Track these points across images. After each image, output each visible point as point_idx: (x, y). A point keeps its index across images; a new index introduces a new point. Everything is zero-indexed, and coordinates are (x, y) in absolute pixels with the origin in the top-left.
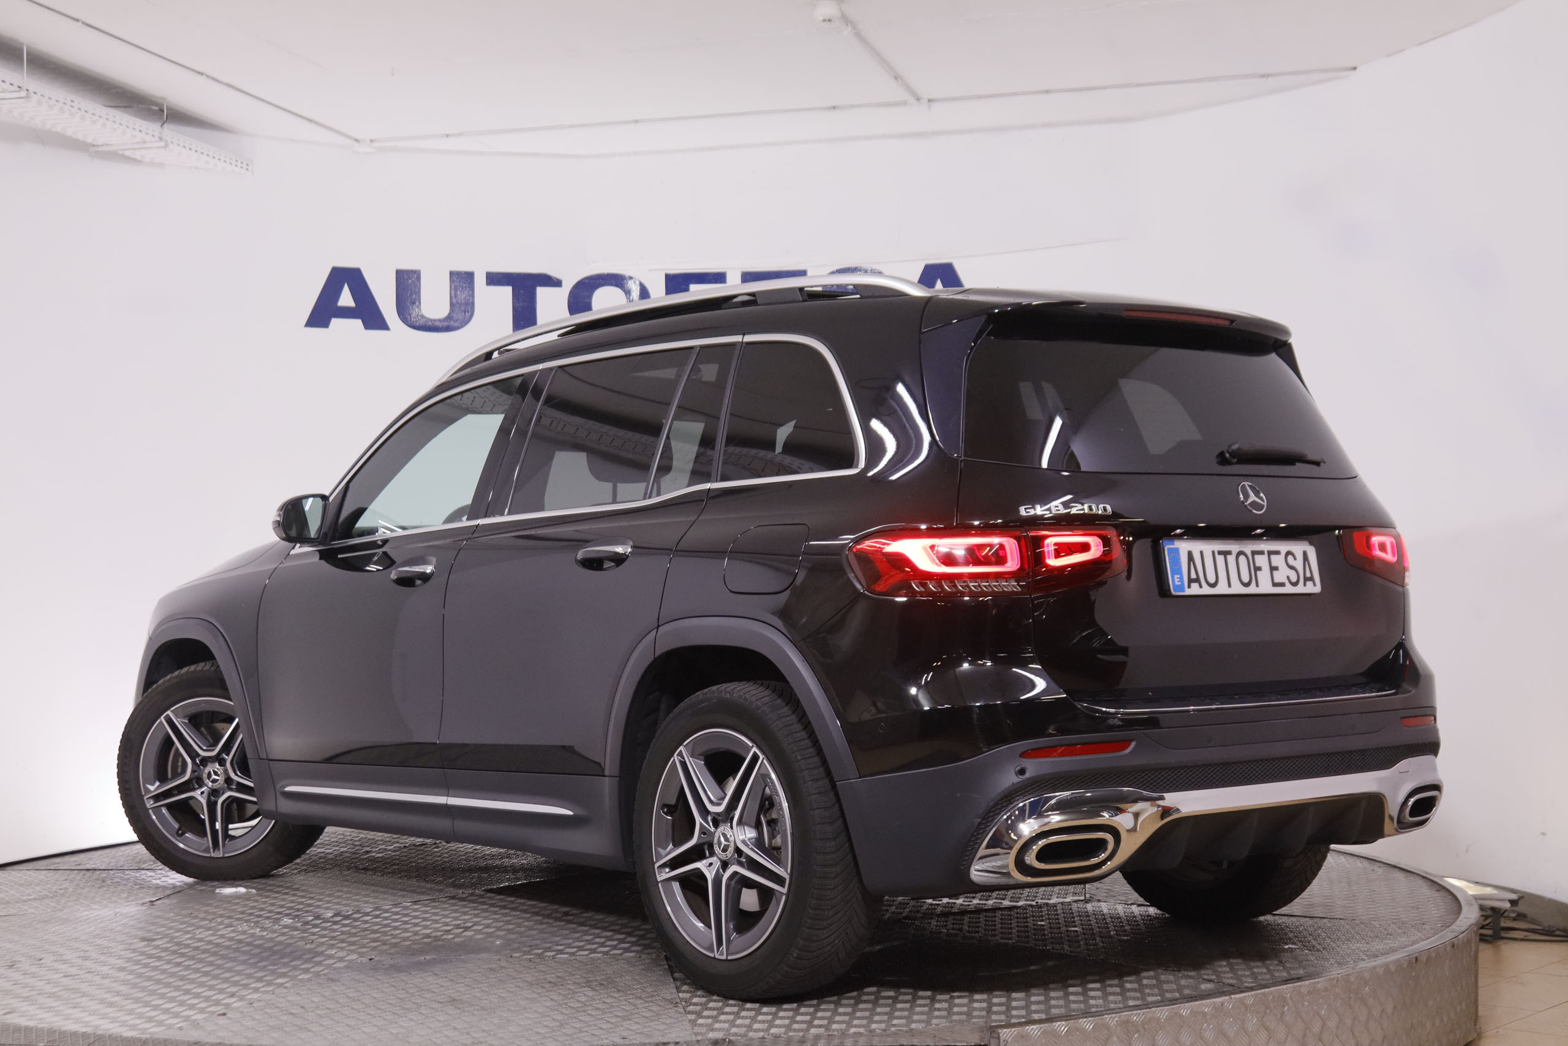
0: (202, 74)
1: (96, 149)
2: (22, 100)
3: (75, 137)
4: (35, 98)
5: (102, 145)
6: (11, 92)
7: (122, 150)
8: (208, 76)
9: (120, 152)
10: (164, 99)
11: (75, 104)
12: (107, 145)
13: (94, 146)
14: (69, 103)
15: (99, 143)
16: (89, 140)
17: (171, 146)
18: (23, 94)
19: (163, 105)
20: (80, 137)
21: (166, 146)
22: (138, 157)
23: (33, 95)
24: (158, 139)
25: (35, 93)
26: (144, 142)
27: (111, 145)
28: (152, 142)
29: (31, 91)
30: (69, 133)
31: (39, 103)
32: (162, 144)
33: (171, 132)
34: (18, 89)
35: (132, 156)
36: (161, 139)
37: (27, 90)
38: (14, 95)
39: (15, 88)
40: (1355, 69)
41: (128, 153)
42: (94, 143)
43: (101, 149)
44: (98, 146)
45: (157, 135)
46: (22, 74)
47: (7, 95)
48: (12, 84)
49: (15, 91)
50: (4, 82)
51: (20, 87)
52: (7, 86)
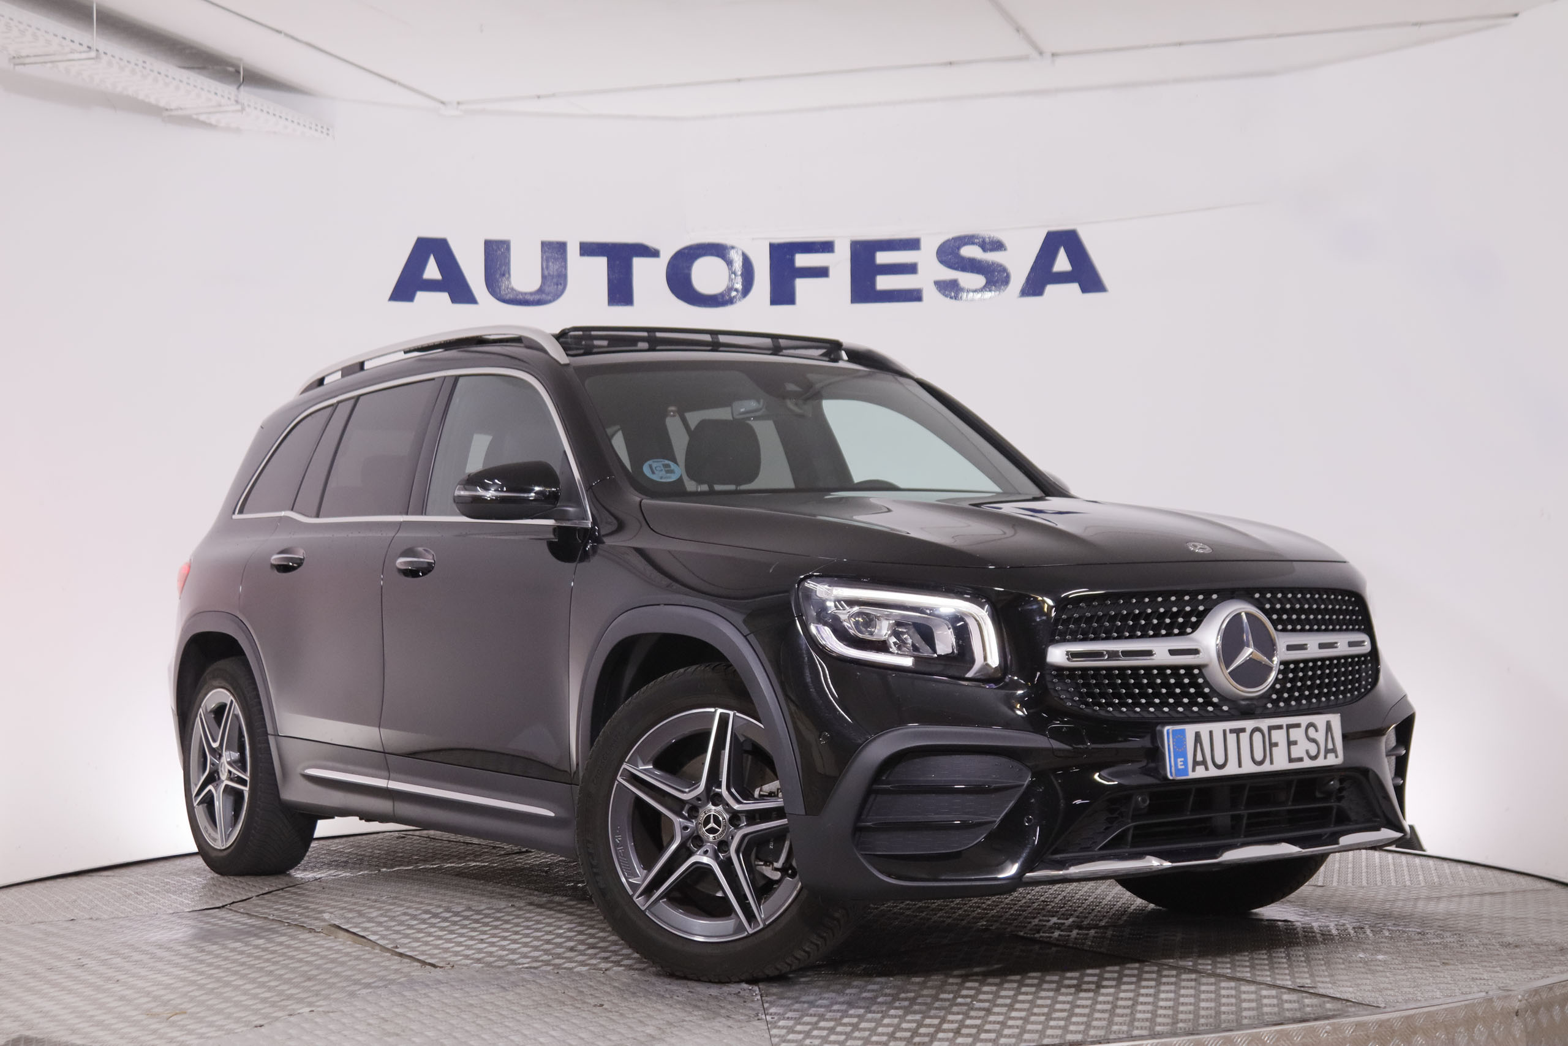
0: (279, 32)
1: (166, 114)
2: (92, 61)
3: (147, 100)
4: (105, 59)
5: (176, 109)
6: (80, 52)
7: (197, 114)
8: (286, 35)
9: (195, 117)
10: (241, 60)
11: (147, 65)
12: (181, 109)
13: (167, 110)
14: (140, 63)
15: (173, 106)
16: (162, 104)
17: (248, 109)
18: (93, 54)
19: (239, 67)
20: (152, 100)
21: (243, 109)
22: (213, 122)
23: (103, 55)
24: (234, 102)
25: (105, 53)
26: (220, 105)
27: (185, 109)
28: (227, 105)
29: (101, 51)
30: (141, 97)
31: (110, 64)
32: (239, 107)
33: (248, 95)
34: (88, 49)
35: (208, 121)
36: (237, 102)
37: (97, 50)
38: (84, 56)
39: (85, 48)
40: (1516, 15)
41: (203, 118)
42: (168, 107)
43: (174, 113)
44: (171, 110)
45: (233, 98)
46: (93, 35)
47: (76, 56)
48: (81, 44)
49: (84, 52)
50: (72, 41)
51: (89, 47)
52: (76, 46)
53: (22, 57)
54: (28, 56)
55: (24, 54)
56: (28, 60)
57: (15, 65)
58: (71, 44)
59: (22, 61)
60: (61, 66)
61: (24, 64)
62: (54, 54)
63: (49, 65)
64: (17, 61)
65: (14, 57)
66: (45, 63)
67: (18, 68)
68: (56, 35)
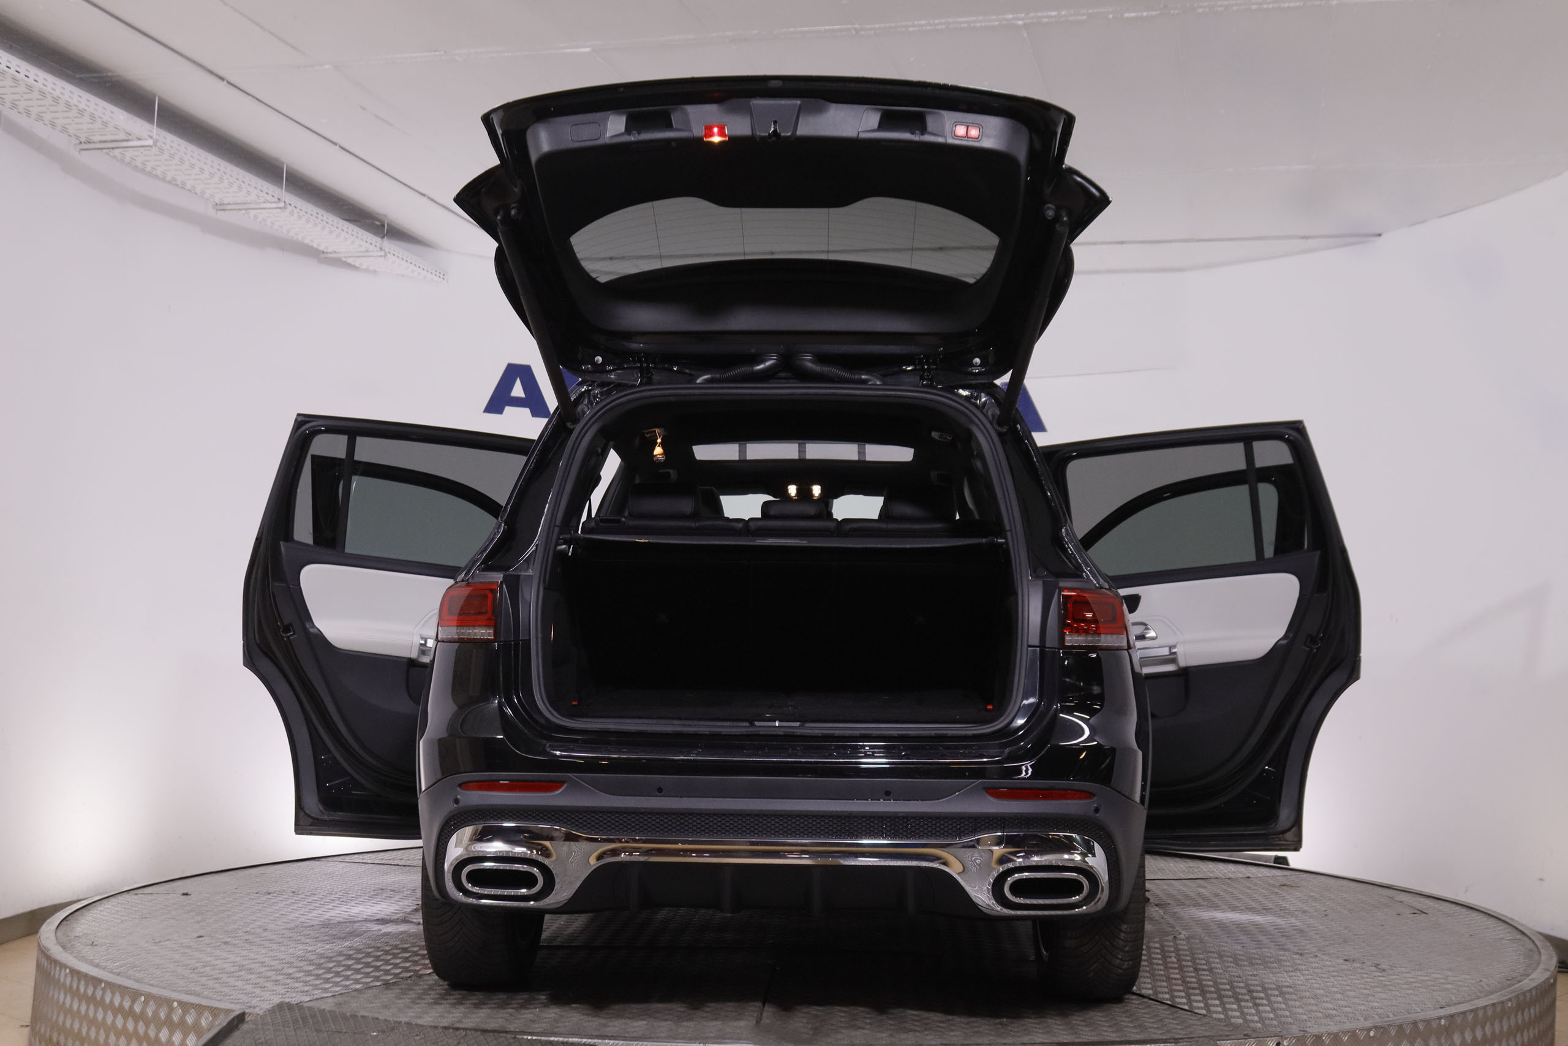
0: (424, 195)
1: (323, 256)
2: (279, 210)
3: (310, 244)
4: (290, 208)
5: (331, 253)
6: (271, 203)
7: (345, 257)
8: (429, 198)
9: (344, 259)
10: (386, 216)
11: (320, 216)
12: (335, 252)
13: (323, 252)
14: (315, 214)
15: (330, 250)
16: (321, 248)
17: (389, 256)
18: (282, 205)
19: (385, 221)
20: (315, 245)
21: (386, 255)
22: (357, 265)
23: (288, 206)
24: (377, 250)
25: (290, 204)
26: (366, 251)
27: (338, 252)
28: (373, 251)
29: (287, 202)
30: (307, 241)
31: (292, 213)
32: (382, 253)
33: (388, 244)
34: (277, 201)
35: (353, 263)
36: (381, 248)
37: (285, 202)
38: (274, 205)
39: (275, 200)
40: (1380, 235)
41: (350, 260)
42: (325, 251)
43: (329, 256)
44: (327, 253)
45: (378, 245)
46: (282, 189)
47: (268, 205)
48: (273, 196)
49: (274, 202)
50: (267, 193)
51: (279, 199)
52: (269, 198)
53: (224, 204)
54: (229, 204)
55: (226, 201)
56: (229, 207)
57: (217, 210)
58: (266, 196)
59: (223, 207)
60: (252, 213)
61: (224, 210)
62: (250, 203)
63: (243, 212)
64: (220, 207)
65: (217, 204)
66: (240, 210)
67: (219, 213)
68: (256, 188)
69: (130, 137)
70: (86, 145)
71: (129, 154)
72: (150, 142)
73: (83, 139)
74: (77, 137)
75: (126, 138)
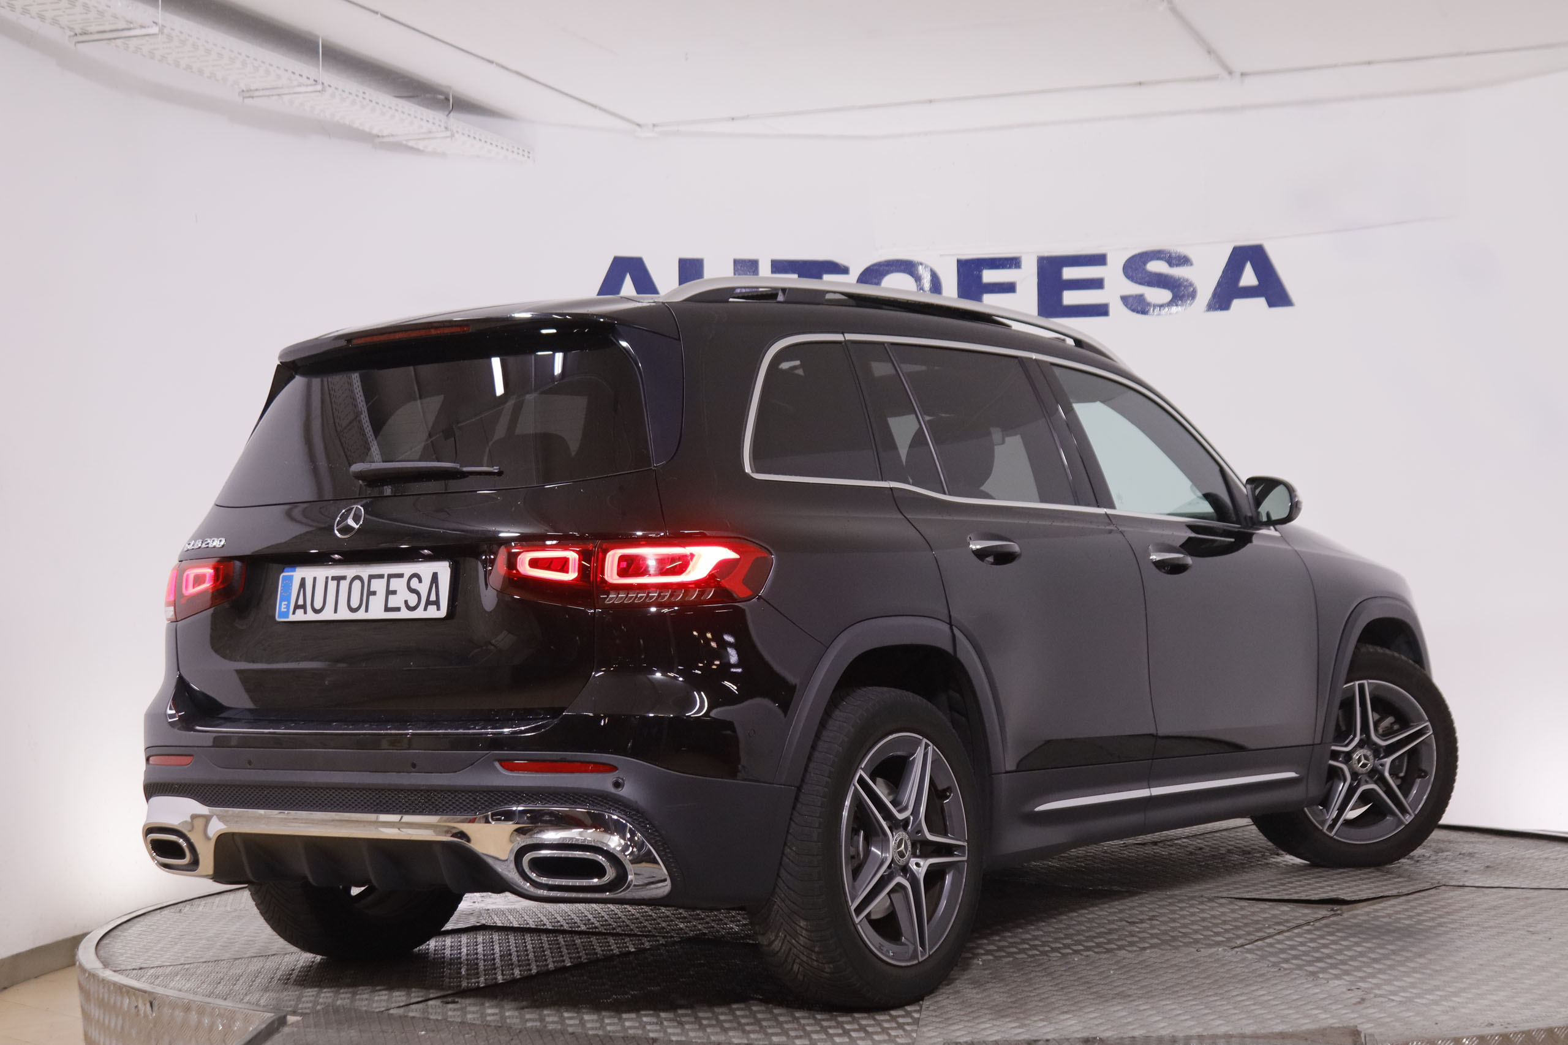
0: (491, 62)
1: (378, 140)
2: (318, 93)
3: (361, 128)
4: (329, 91)
5: (388, 136)
6: (307, 85)
7: (407, 140)
8: (498, 65)
9: (404, 142)
10: (450, 88)
11: (367, 96)
12: (392, 135)
13: (378, 136)
14: (361, 95)
15: (385, 133)
16: (375, 131)
17: (457, 135)
18: (319, 87)
19: (449, 94)
20: (367, 129)
21: (452, 135)
22: (421, 148)
23: (328, 88)
24: (444, 129)
25: (330, 86)
26: (430, 132)
27: (396, 136)
28: (437, 132)
29: (326, 84)
30: (356, 125)
31: (334, 96)
32: (448, 134)
33: (457, 121)
34: (314, 83)
35: (415, 146)
36: (446, 128)
37: (323, 84)
38: (310, 89)
39: (311, 81)
41: (411, 144)
42: (380, 134)
43: (385, 140)
44: (383, 137)
45: (443, 125)
46: (319, 69)
47: (303, 89)
48: (308, 78)
49: (311, 85)
50: (301, 75)
51: (315, 81)
52: (304, 80)
53: (251, 90)
54: (257, 90)
55: (253, 88)
56: (257, 93)
57: (244, 98)
58: (300, 78)
59: (251, 94)
60: (286, 98)
61: (252, 97)
62: (282, 88)
63: (276, 97)
64: (247, 94)
65: (243, 91)
66: (273, 95)
67: (248, 101)
68: (286, 70)
69: (132, 26)
70: (82, 36)
71: (133, 43)
72: (155, 30)
73: (78, 31)
74: (71, 29)
75: (127, 26)
